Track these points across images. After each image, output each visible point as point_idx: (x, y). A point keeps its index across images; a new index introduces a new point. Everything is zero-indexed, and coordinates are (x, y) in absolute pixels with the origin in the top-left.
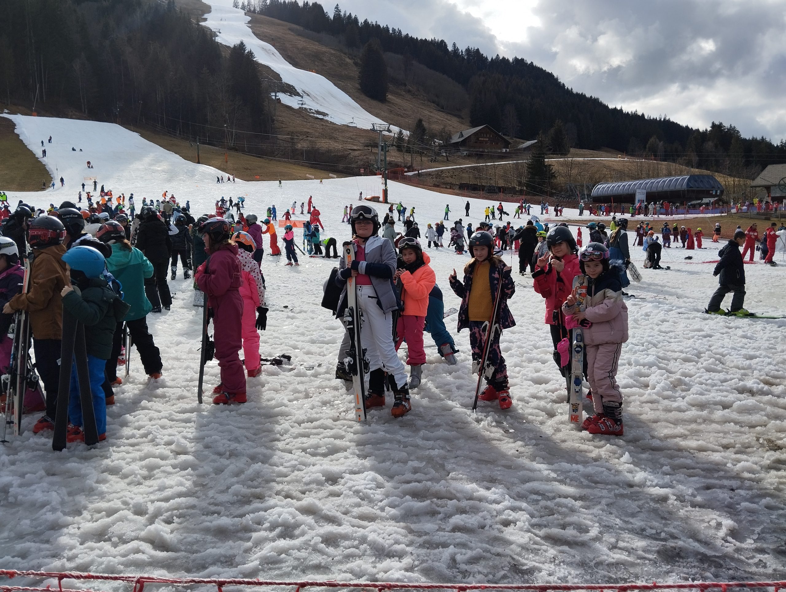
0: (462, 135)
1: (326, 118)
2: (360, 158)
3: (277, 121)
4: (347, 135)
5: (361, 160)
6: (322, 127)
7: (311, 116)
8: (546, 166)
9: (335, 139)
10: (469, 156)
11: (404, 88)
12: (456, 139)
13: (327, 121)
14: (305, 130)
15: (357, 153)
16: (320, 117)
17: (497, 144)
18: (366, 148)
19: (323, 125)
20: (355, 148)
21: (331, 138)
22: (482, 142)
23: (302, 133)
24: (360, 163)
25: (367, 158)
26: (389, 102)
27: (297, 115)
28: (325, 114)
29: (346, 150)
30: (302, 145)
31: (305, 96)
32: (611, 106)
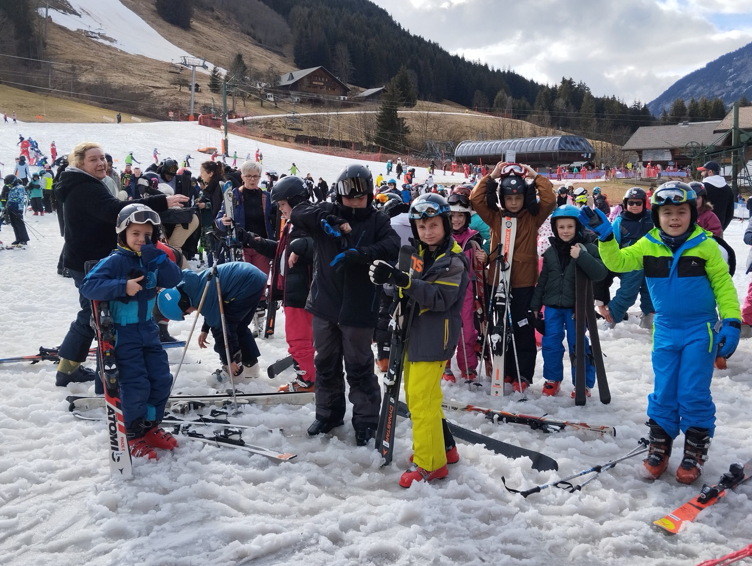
0: (292, 77)
1: (114, 45)
2: (167, 98)
3: (50, 45)
4: (144, 68)
5: (168, 101)
6: (110, 56)
7: (94, 42)
8: (398, 119)
9: (130, 73)
10: (302, 102)
11: (210, 13)
12: (285, 81)
13: (116, 49)
14: (89, 59)
15: (161, 92)
16: (107, 43)
17: (334, 89)
18: (172, 86)
19: (110, 54)
20: (158, 85)
21: (125, 71)
22: (315, 87)
23: (84, 62)
24: (166, 105)
25: (176, 99)
26: (194, 30)
27: (75, 39)
28: (111, 40)
29: (146, 87)
30: (86, 78)
31: (84, 15)
32: (452, 53)
